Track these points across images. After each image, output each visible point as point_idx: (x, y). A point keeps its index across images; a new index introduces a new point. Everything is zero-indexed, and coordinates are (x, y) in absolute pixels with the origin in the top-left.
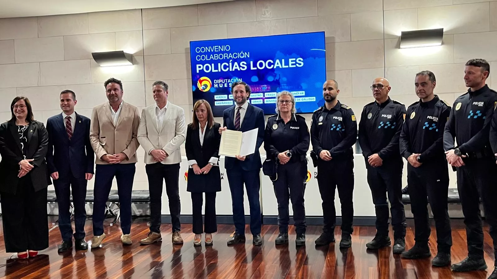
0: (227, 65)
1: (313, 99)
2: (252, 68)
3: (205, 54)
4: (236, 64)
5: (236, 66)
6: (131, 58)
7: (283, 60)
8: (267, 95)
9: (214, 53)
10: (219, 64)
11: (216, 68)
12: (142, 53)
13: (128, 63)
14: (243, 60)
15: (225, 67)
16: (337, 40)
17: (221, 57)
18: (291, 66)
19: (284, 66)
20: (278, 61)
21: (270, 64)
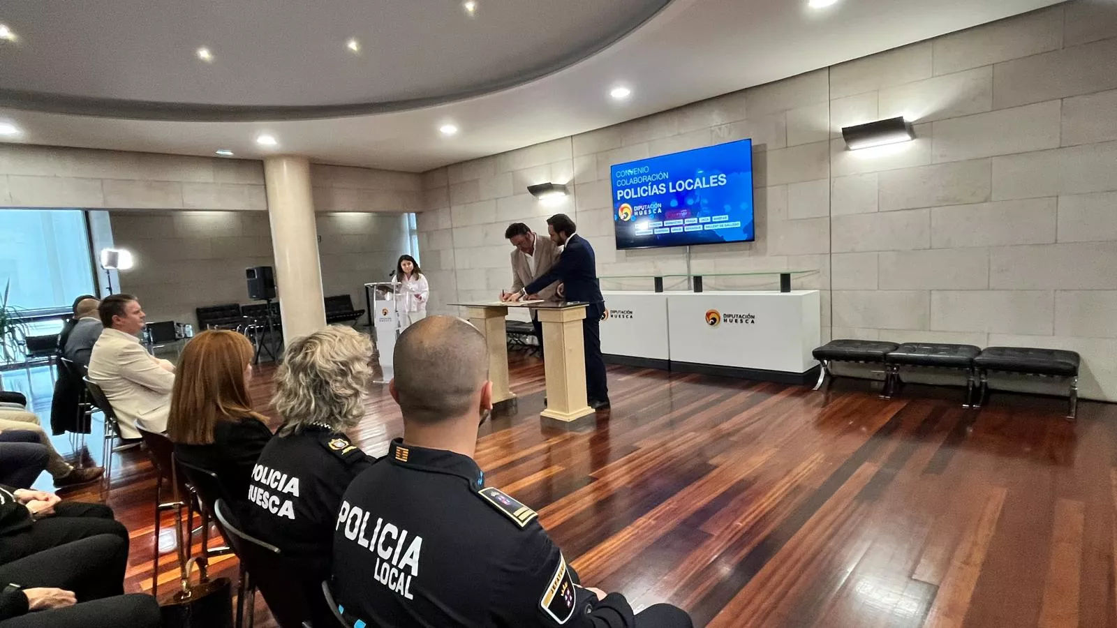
0: (646, 188)
1: (738, 224)
2: (671, 191)
3: (624, 178)
4: (655, 186)
5: (655, 190)
6: (563, 188)
7: (704, 179)
8: (687, 221)
9: (632, 176)
10: (639, 189)
11: (636, 193)
12: (573, 183)
13: (562, 194)
14: (663, 181)
15: (645, 191)
16: (769, 147)
17: (640, 180)
18: (712, 185)
19: (704, 186)
20: (698, 180)
21: (690, 184)
